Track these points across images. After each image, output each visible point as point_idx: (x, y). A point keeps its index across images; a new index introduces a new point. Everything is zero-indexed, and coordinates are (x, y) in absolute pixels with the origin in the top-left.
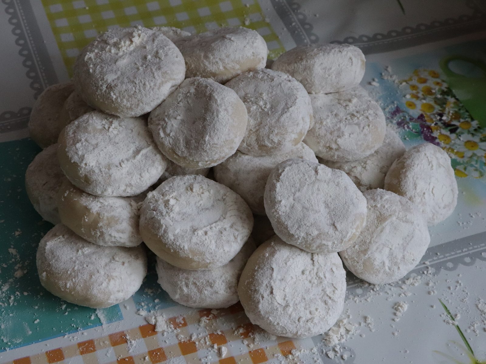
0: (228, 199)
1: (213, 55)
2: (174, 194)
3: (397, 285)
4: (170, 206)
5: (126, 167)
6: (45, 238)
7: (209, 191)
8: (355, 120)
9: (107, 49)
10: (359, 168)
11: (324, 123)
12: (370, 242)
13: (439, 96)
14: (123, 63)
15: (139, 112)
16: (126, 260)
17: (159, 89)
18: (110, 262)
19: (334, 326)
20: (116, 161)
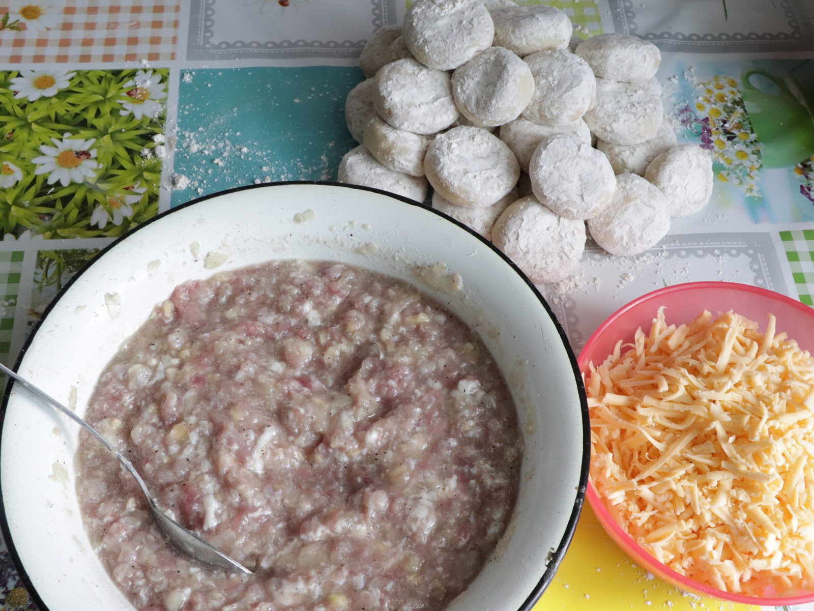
0: (502, 153)
1: (519, 31)
2: (458, 140)
3: (632, 259)
4: (451, 149)
5: (424, 109)
6: (349, 153)
7: (488, 144)
8: (634, 110)
9: (433, 8)
10: (628, 153)
11: (605, 107)
12: (614, 217)
13: (729, 104)
14: (442, 23)
15: (446, 68)
16: (408, 186)
17: (465, 51)
18: (395, 184)
19: (566, 279)
20: (417, 102)
